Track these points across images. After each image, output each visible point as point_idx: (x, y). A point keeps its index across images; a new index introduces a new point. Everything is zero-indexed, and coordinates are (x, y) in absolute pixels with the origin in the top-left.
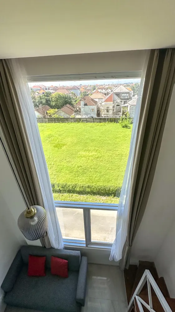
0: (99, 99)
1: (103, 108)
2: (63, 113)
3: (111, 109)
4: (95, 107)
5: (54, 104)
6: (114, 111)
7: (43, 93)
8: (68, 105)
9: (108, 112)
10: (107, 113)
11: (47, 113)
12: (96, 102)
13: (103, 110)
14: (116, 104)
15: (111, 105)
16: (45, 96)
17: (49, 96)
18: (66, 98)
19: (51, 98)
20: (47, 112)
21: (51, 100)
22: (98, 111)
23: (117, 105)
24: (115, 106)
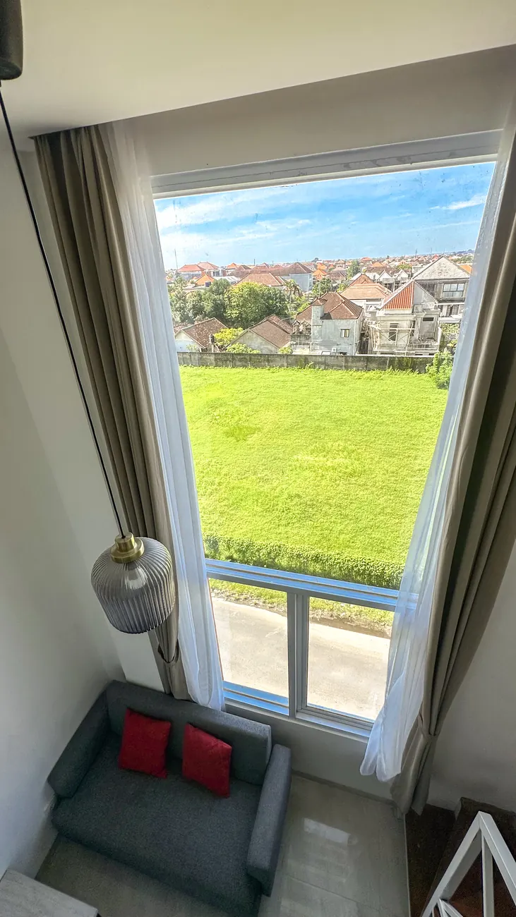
0: (368, 300)
1: (377, 328)
2: (259, 340)
3: (404, 331)
4: (354, 325)
5: (233, 313)
6: (412, 335)
7: (208, 285)
8: (274, 318)
9: (393, 339)
10: (391, 342)
11: (213, 340)
12: (358, 311)
13: (378, 334)
14: (423, 315)
15: (404, 317)
16: (213, 292)
17: (223, 293)
18: (269, 298)
19: (229, 298)
20: (213, 337)
21: (227, 302)
22: (362, 335)
23: (425, 319)
24: (419, 320)
